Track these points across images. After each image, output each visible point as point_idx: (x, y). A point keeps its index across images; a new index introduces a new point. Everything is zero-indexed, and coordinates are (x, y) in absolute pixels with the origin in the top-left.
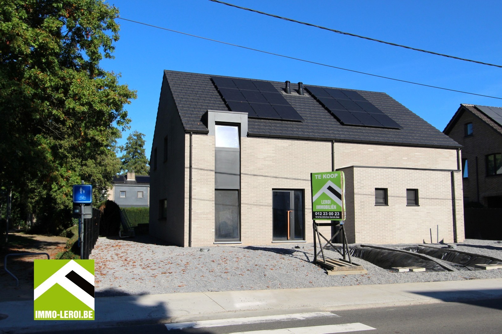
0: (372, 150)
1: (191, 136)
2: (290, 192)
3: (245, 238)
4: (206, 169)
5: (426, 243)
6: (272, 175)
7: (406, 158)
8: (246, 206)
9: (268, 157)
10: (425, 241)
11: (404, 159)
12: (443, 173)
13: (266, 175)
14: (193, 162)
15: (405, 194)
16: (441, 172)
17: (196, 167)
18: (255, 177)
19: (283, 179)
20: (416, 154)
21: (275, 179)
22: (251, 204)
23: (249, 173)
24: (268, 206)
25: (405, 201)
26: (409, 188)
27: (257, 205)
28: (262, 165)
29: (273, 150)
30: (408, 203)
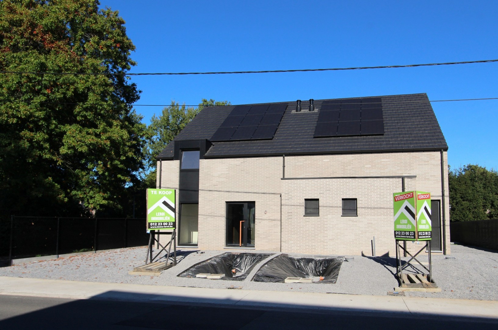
0: (328, 160)
1: (161, 162)
2: (243, 204)
3: (201, 243)
4: (172, 187)
5: (365, 255)
6: (225, 190)
7: (370, 166)
8: (203, 216)
9: (222, 175)
10: (364, 253)
11: (367, 167)
12: (391, 180)
13: (220, 190)
14: (162, 183)
15: (340, 203)
16: (388, 179)
17: (164, 186)
18: (211, 192)
19: (235, 193)
20: (383, 160)
21: (227, 193)
22: (207, 215)
23: (206, 189)
24: (222, 216)
25: (340, 211)
26: (345, 198)
27: (212, 216)
28: (217, 182)
29: (226, 169)
30: (343, 214)
